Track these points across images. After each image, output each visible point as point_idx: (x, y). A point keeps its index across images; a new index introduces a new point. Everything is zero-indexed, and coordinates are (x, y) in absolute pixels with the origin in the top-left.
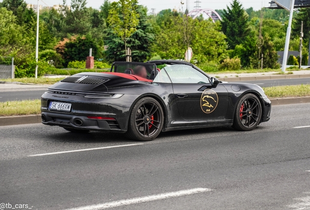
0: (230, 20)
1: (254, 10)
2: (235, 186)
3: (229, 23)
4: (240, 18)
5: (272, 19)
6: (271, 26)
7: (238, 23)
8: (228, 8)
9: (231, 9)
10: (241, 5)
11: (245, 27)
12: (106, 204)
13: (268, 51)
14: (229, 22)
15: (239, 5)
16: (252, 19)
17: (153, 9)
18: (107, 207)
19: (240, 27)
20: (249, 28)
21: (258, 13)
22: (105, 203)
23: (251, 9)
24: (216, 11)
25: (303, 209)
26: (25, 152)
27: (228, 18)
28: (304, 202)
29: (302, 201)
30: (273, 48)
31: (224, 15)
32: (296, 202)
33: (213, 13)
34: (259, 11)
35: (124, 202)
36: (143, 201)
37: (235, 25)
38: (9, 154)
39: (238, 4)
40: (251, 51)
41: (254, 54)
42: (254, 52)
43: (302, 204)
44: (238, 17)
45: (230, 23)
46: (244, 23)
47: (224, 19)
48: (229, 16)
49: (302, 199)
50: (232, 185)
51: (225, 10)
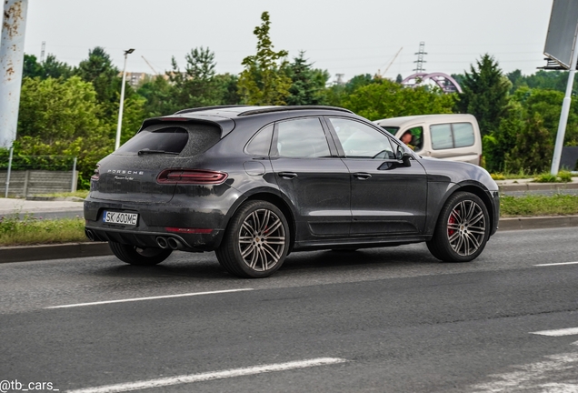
0: (475, 92)
1: (523, 74)
2: (392, 355)
3: (472, 97)
4: (494, 87)
5: (556, 90)
6: (553, 103)
7: (489, 96)
8: (473, 70)
9: (478, 71)
10: (496, 65)
11: (501, 104)
12: (151, 381)
13: (537, 145)
14: (472, 94)
15: (493, 64)
16: (518, 90)
17: (339, 75)
18: (152, 386)
19: (492, 103)
20: (509, 104)
21: (531, 81)
22: (150, 379)
23: (518, 72)
24: (453, 76)
25: (499, 390)
26: (42, 302)
27: (471, 88)
28: (505, 380)
29: (502, 379)
30: (549, 140)
31: (464, 81)
32: (490, 380)
33: (447, 80)
34: (532, 76)
35: (183, 379)
36: (219, 377)
37: (483, 101)
38: (14, 305)
39: (490, 62)
40: (508, 145)
41: (513, 151)
42: (513, 146)
43: (501, 383)
44: (490, 86)
45: (475, 97)
46: (501, 96)
47: (463, 89)
48: (474, 83)
49: (504, 377)
50: (387, 353)
51: (467, 75)
